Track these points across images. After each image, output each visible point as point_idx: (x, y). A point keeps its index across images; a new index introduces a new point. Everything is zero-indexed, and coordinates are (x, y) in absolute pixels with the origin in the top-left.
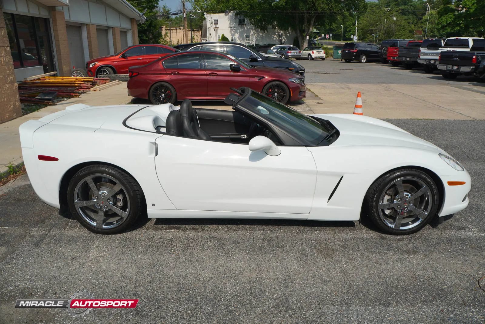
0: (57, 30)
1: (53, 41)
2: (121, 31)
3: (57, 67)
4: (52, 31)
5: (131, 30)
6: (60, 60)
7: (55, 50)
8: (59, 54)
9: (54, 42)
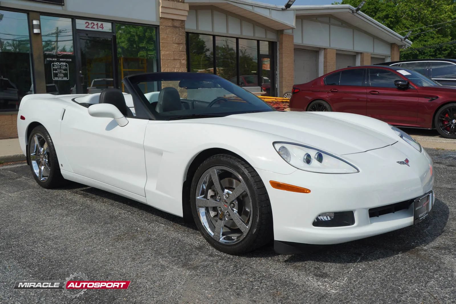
0: (282, 53)
1: (277, 63)
2: (372, 58)
3: (278, 90)
4: (278, 54)
5: (390, 56)
6: (281, 82)
7: (278, 72)
8: (281, 77)
9: (278, 65)
